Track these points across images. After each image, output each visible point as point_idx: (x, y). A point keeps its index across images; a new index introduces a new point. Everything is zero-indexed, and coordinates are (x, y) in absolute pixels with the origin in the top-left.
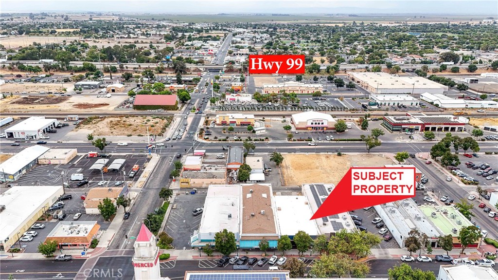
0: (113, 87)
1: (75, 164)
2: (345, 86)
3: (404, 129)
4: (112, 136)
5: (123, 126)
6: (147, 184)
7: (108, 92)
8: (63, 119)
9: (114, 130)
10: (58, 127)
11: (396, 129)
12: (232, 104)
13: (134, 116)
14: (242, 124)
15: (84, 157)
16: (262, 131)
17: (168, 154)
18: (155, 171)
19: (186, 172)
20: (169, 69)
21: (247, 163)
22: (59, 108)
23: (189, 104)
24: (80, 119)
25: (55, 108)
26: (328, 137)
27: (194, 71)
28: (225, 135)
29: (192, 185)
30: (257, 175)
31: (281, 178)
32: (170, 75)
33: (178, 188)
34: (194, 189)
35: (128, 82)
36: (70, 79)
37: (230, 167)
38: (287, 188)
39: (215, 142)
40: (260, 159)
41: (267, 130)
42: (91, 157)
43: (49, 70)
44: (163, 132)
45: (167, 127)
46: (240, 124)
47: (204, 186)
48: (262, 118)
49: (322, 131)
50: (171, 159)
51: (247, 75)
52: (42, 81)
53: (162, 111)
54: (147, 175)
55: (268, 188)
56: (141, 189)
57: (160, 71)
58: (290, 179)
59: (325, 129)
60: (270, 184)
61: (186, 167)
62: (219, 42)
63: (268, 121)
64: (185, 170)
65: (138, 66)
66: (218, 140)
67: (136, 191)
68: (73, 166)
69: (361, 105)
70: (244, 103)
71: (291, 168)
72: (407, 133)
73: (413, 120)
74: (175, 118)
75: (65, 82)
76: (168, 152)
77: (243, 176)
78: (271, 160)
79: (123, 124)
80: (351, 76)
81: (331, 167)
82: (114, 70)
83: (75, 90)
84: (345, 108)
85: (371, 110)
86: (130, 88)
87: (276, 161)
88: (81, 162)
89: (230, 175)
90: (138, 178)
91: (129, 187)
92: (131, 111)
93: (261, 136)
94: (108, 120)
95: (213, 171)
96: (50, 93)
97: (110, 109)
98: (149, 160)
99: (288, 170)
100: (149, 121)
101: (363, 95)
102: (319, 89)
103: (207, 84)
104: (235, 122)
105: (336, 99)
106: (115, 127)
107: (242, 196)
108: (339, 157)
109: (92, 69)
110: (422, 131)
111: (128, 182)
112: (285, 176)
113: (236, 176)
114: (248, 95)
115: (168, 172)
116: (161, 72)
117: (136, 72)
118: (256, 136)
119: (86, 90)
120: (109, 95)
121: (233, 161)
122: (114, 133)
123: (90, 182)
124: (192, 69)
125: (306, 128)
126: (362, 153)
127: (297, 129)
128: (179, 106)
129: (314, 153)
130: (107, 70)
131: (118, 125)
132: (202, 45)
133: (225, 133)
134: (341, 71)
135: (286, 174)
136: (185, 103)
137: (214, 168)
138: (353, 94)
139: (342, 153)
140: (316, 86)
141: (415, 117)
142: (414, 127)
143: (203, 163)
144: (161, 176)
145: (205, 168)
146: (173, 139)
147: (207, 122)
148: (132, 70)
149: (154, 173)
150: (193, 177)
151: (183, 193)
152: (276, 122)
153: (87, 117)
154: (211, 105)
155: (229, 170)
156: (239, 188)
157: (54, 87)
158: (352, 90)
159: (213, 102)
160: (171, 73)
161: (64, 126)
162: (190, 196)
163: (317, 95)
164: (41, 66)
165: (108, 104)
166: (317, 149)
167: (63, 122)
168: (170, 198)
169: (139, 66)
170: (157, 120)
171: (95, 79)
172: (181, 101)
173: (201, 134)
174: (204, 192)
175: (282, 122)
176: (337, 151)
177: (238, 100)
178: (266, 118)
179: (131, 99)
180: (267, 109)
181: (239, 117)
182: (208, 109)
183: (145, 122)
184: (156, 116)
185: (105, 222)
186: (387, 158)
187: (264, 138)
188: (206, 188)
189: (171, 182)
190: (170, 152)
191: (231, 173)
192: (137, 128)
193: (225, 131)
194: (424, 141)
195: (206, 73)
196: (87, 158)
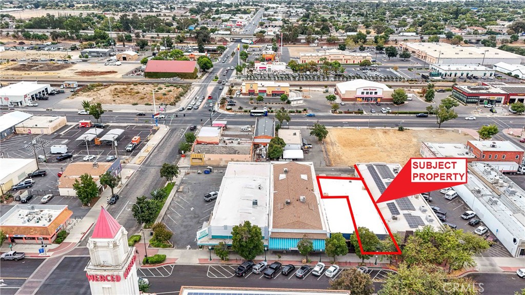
0: (124, 54)
1: (61, 135)
2: (398, 56)
3: (482, 101)
4: (113, 105)
5: (130, 94)
6: (149, 160)
7: (118, 60)
8: (59, 86)
9: (117, 98)
10: (52, 94)
11: (472, 100)
12: (262, 74)
13: (144, 84)
14: (274, 94)
15: (74, 127)
16: (299, 102)
17: (181, 126)
18: (160, 144)
19: (199, 146)
20: (191, 39)
21: (280, 136)
22: (59, 75)
23: (211, 73)
24: (79, 86)
25: (54, 75)
26: (384, 109)
27: (220, 41)
28: (252, 106)
29: (207, 163)
30: (293, 152)
31: (326, 156)
32: (192, 45)
33: (188, 166)
34: (209, 167)
35: (142, 51)
36: (77, 47)
37: (257, 141)
38: (335, 169)
39: (239, 113)
40: (298, 132)
41: (305, 101)
42: (83, 127)
43: (57, 38)
44: (177, 102)
45: (181, 96)
46: (271, 93)
47: (222, 164)
48: (298, 89)
49: (375, 103)
50: (183, 132)
51: (280, 46)
52: (46, 49)
53: (178, 79)
54: (150, 149)
55: (309, 168)
56: (140, 166)
57: (181, 40)
58: (337, 158)
59: (379, 100)
60: (312, 163)
61: (199, 140)
62: (249, 15)
63: (307, 91)
64: (199, 143)
65: (156, 36)
66: (243, 111)
67: (132, 168)
68: (58, 137)
69: (420, 76)
70: (277, 73)
71: (338, 144)
72: (486, 106)
73: (493, 90)
74: (192, 86)
75: (72, 50)
76: (179, 123)
77: (275, 152)
78: (311, 133)
79: (129, 92)
80: (404, 46)
81: (391, 144)
82: (129, 39)
83: (80, 57)
84: (401, 78)
85: (434, 81)
86: (143, 57)
87: (318, 135)
88: (68, 133)
89: (258, 152)
90: (137, 153)
91: (124, 162)
92: (142, 78)
93: (297, 107)
94: (113, 88)
95: (235, 144)
96: (52, 60)
97: (118, 77)
98: (155, 132)
99: (334, 147)
100: (161, 89)
101: (421, 65)
102: (367, 58)
103: (233, 54)
104: (265, 91)
105: (388, 70)
106: (119, 95)
107: (272, 177)
108: (401, 132)
109: (104, 37)
110: (505, 103)
111: (124, 157)
112: (330, 154)
113: (265, 152)
114: (281, 63)
115: (176, 146)
116: (181, 42)
117: (154, 42)
118: (292, 107)
119: (93, 58)
120: (118, 63)
121: (261, 133)
122: (116, 101)
123: (74, 156)
124: (217, 39)
125: (355, 99)
126: (430, 129)
127: (343, 100)
128: (199, 75)
129: (368, 128)
130: (120, 39)
131: (123, 92)
132: (230, 18)
133: (252, 103)
134: (391, 42)
135: (332, 151)
136: (207, 72)
137: (237, 142)
138: (409, 65)
139: (405, 128)
140: (364, 54)
141: (495, 86)
142: (496, 98)
143: (222, 135)
144: (167, 150)
145: (224, 142)
146: (188, 109)
147: (230, 92)
148: (149, 39)
149: (159, 147)
150: (208, 152)
151: (194, 172)
152: (317, 93)
153: (88, 84)
154: (237, 74)
155: (256, 146)
156: (268, 167)
157: (57, 55)
158: (407, 61)
159: (239, 70)
160: (193, 43)
161: (59, 92)
162: (203, 177)
163: (365, 65)
164: (48, 34)
165: (116, 72)
166: (371, 123)
167: (58, 89)
168: (174, 177)
169: (158, 35)
170: (171, 88)
171: (106, 47)
172: (202, 70)
173: (222, 103)
174: (222, 171)
175: (324, 92)
176: (397, 126)
177: (269, 69)
178: (303, 89)
179: (144, 67)
180: (305, 79)
181: (270, 86)
182: (233, 78)
183: (156, 90)
184: (170, 84)
185: (83, 207)
186: (465, 135)
187: (301, 110)
188: (225, 167)
189: (179, 159)
190: (183, 123)
191: (258, 149)
192: (145, 96)
193: (253, 101)
194: (510, 115)
195: (233, 43)
196: (78, 128)
